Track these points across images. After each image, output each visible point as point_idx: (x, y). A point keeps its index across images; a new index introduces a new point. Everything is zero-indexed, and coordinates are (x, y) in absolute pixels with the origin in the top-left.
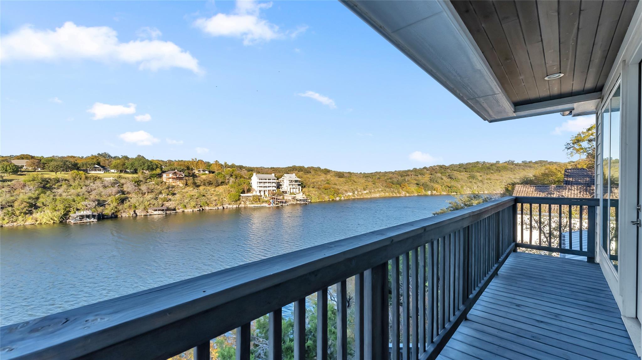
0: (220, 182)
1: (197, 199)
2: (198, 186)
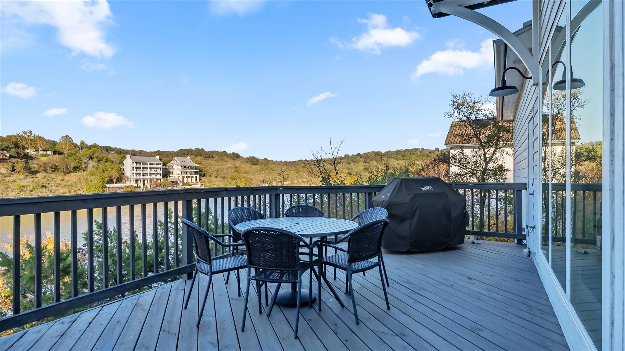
0: (72, 166)
1: (32, 191)
2: (36, 172)
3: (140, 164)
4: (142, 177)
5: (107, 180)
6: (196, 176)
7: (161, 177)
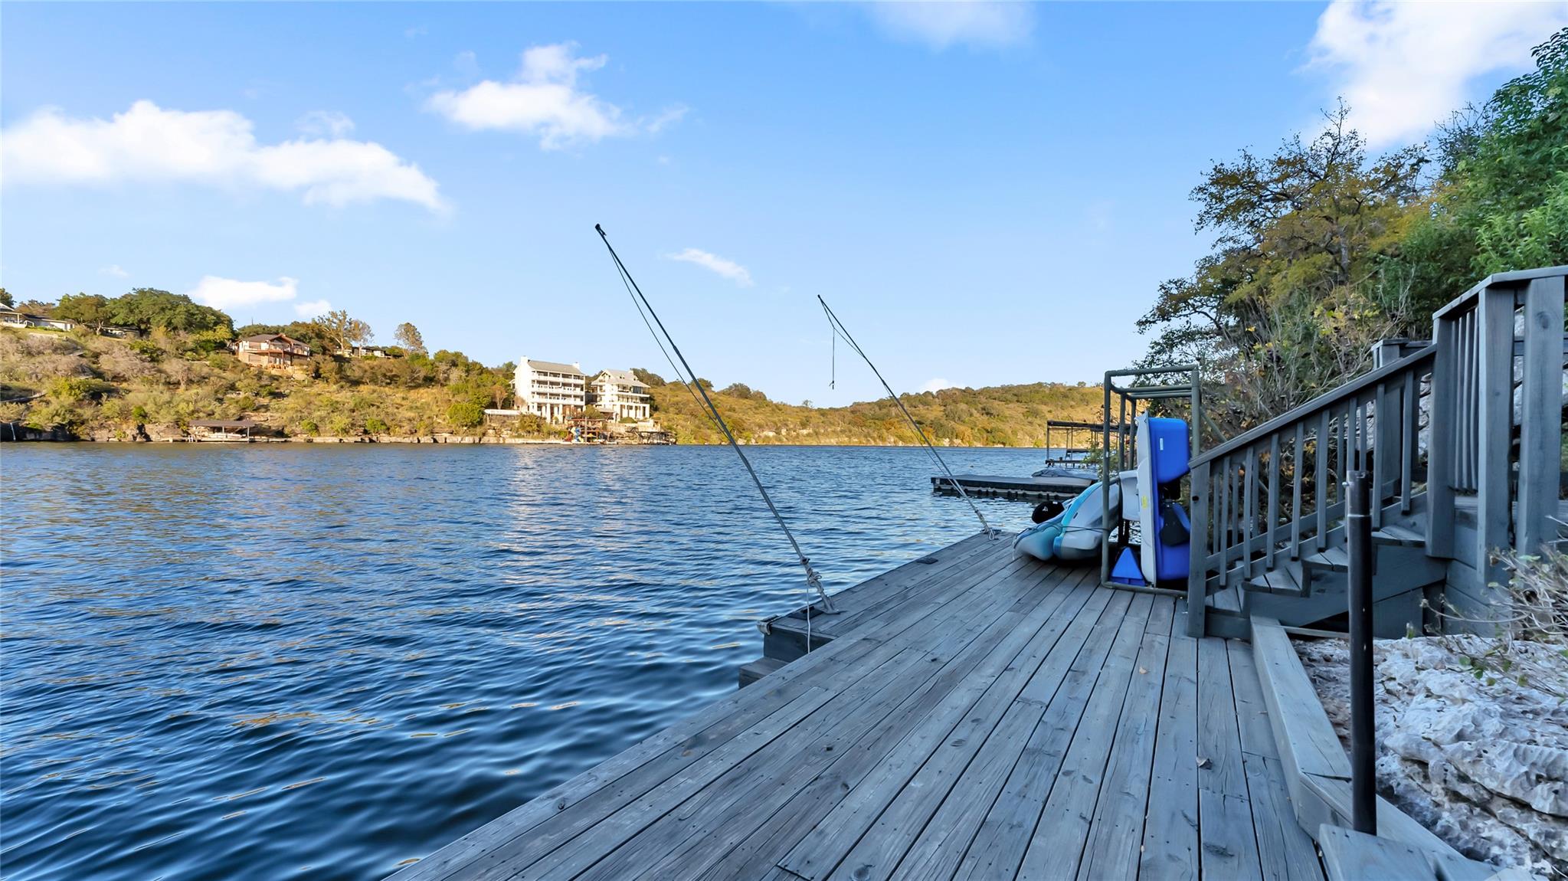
1: (354, 411)
2: (356, 383)
3: (546, 374)
4: (549, 401)
5: (486, 400)
6: (644, 408)
7: (583, 403)
